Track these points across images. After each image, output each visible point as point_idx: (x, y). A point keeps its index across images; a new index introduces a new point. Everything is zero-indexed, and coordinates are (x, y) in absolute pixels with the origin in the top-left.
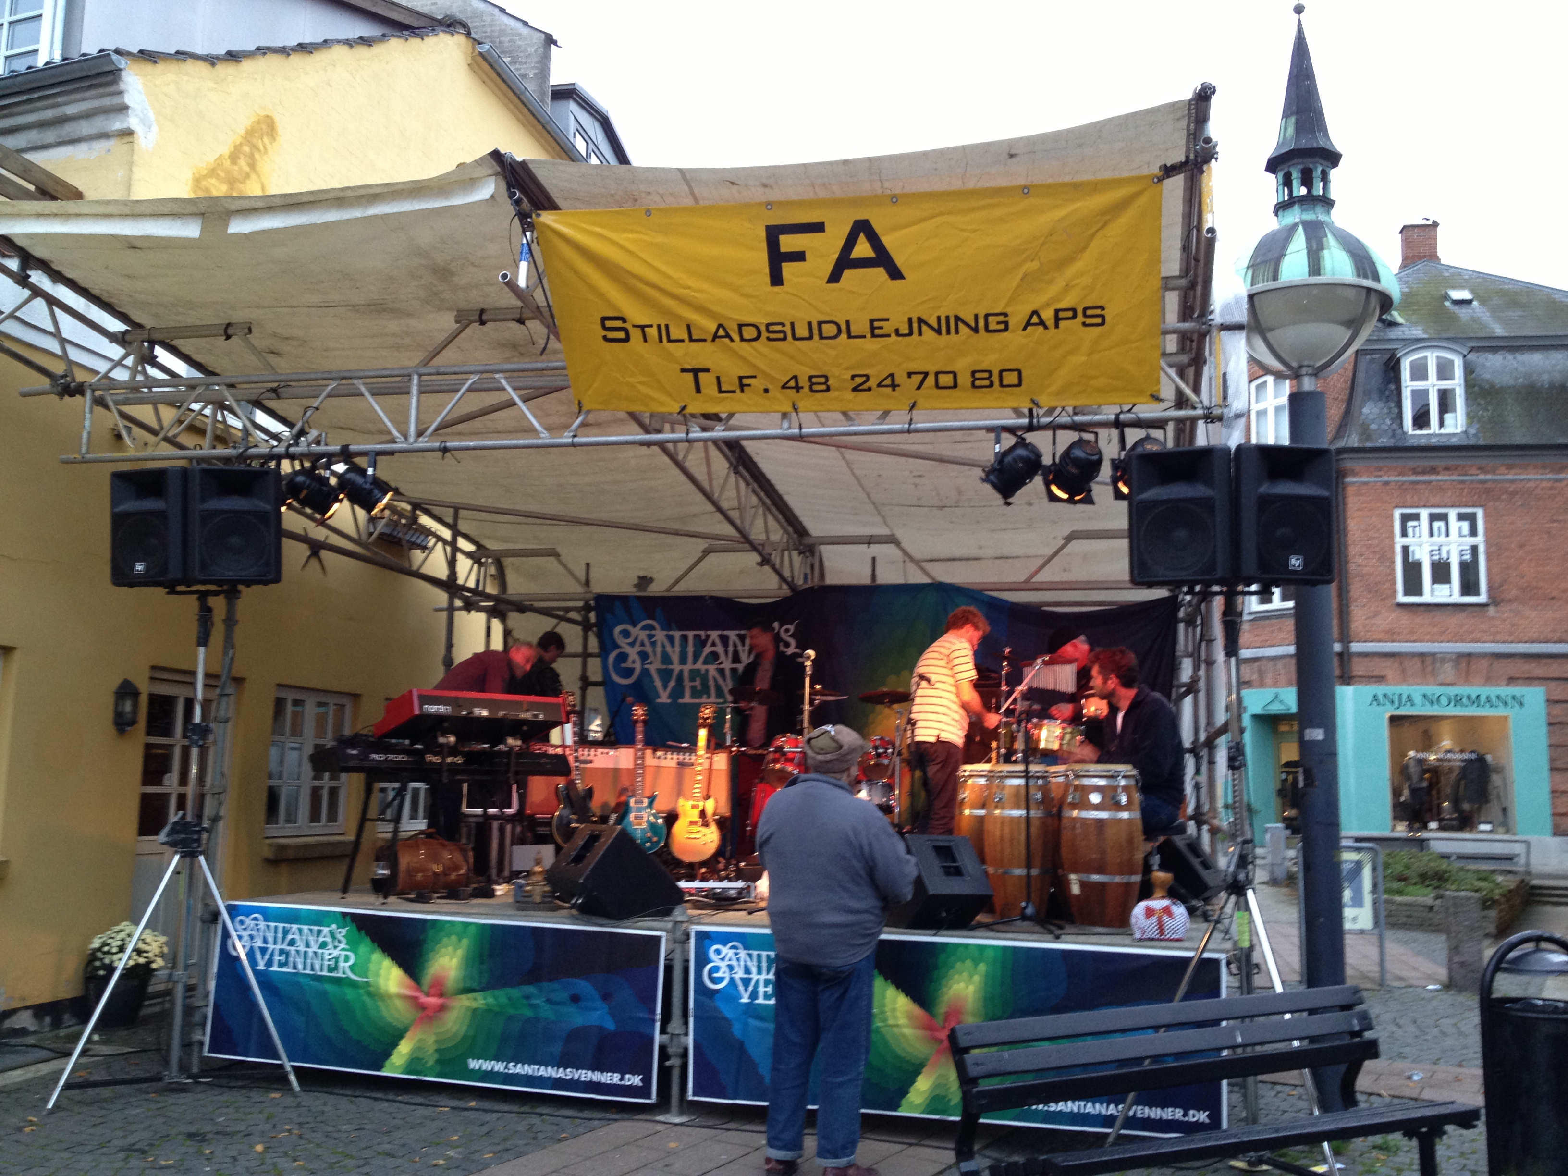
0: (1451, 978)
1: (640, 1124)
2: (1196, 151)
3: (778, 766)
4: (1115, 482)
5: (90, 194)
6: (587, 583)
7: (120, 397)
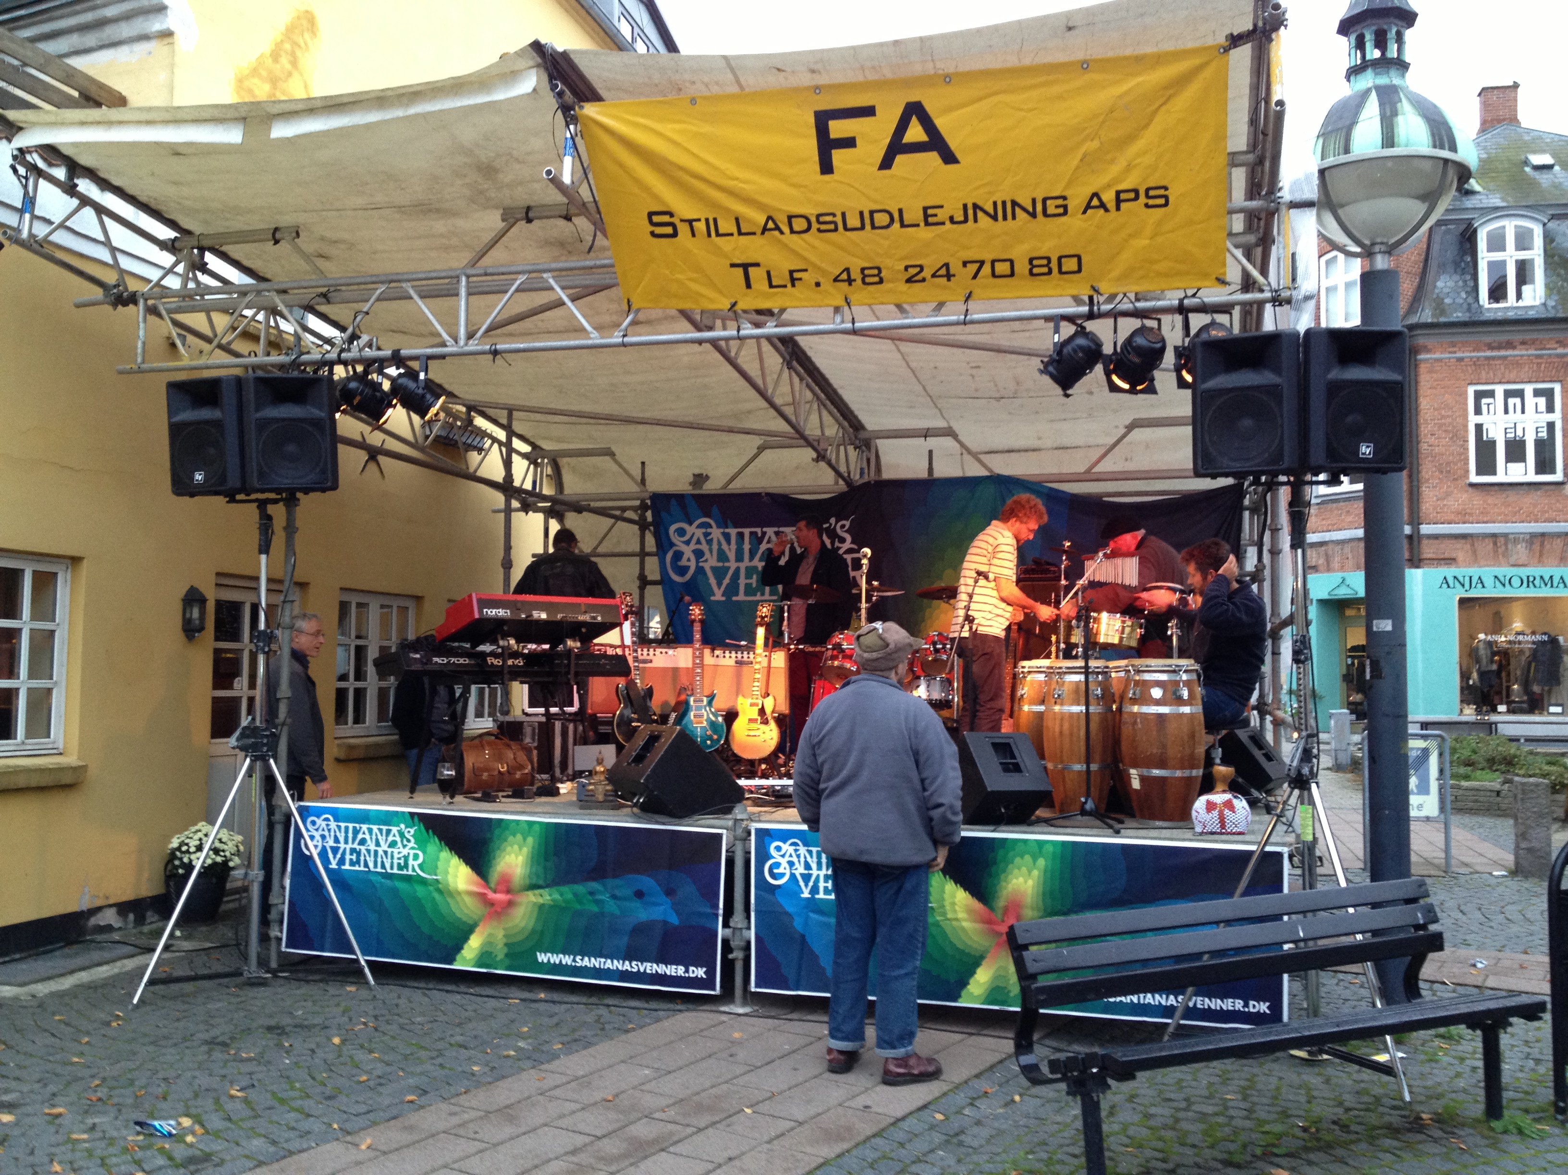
0: (1517, 864)
1: (703, 1015)
2: (1264, 18)
3: (836, 663)
4: (1178, 370)
5: (134, 100)
6: (643, 481)
7: (173, 306)
